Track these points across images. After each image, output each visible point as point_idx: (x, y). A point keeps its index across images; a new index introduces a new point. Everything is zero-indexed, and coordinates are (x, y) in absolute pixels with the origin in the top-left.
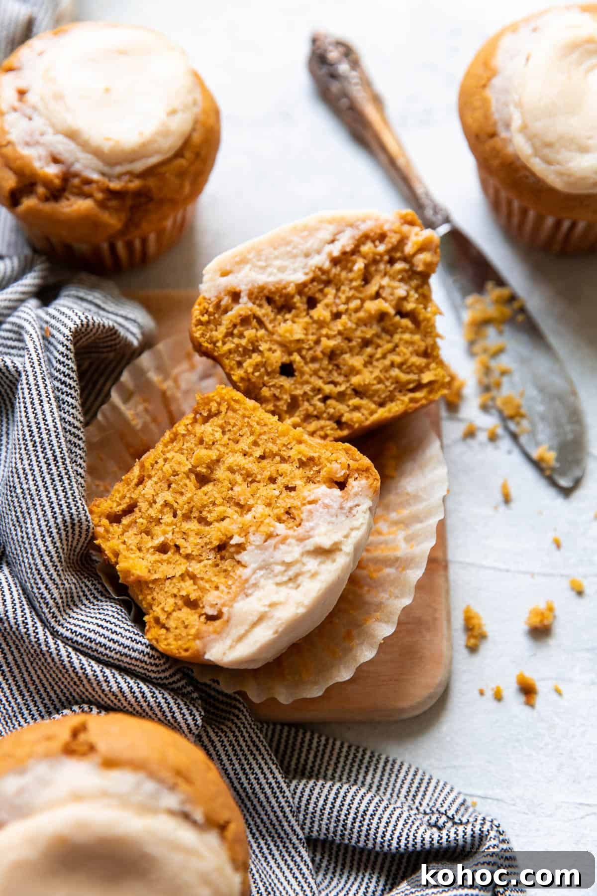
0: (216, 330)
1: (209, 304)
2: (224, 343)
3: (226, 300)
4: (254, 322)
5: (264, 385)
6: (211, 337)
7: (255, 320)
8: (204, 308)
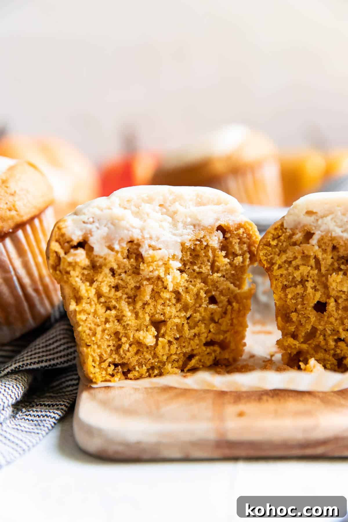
0: (279, 255)
1: (283, 232)
2: (280, 267)
3: (299, 236)
4: (312, 262)
5: (296, 311)
6: (272, 259)
7: (314, 260)
8: (278, 234)
